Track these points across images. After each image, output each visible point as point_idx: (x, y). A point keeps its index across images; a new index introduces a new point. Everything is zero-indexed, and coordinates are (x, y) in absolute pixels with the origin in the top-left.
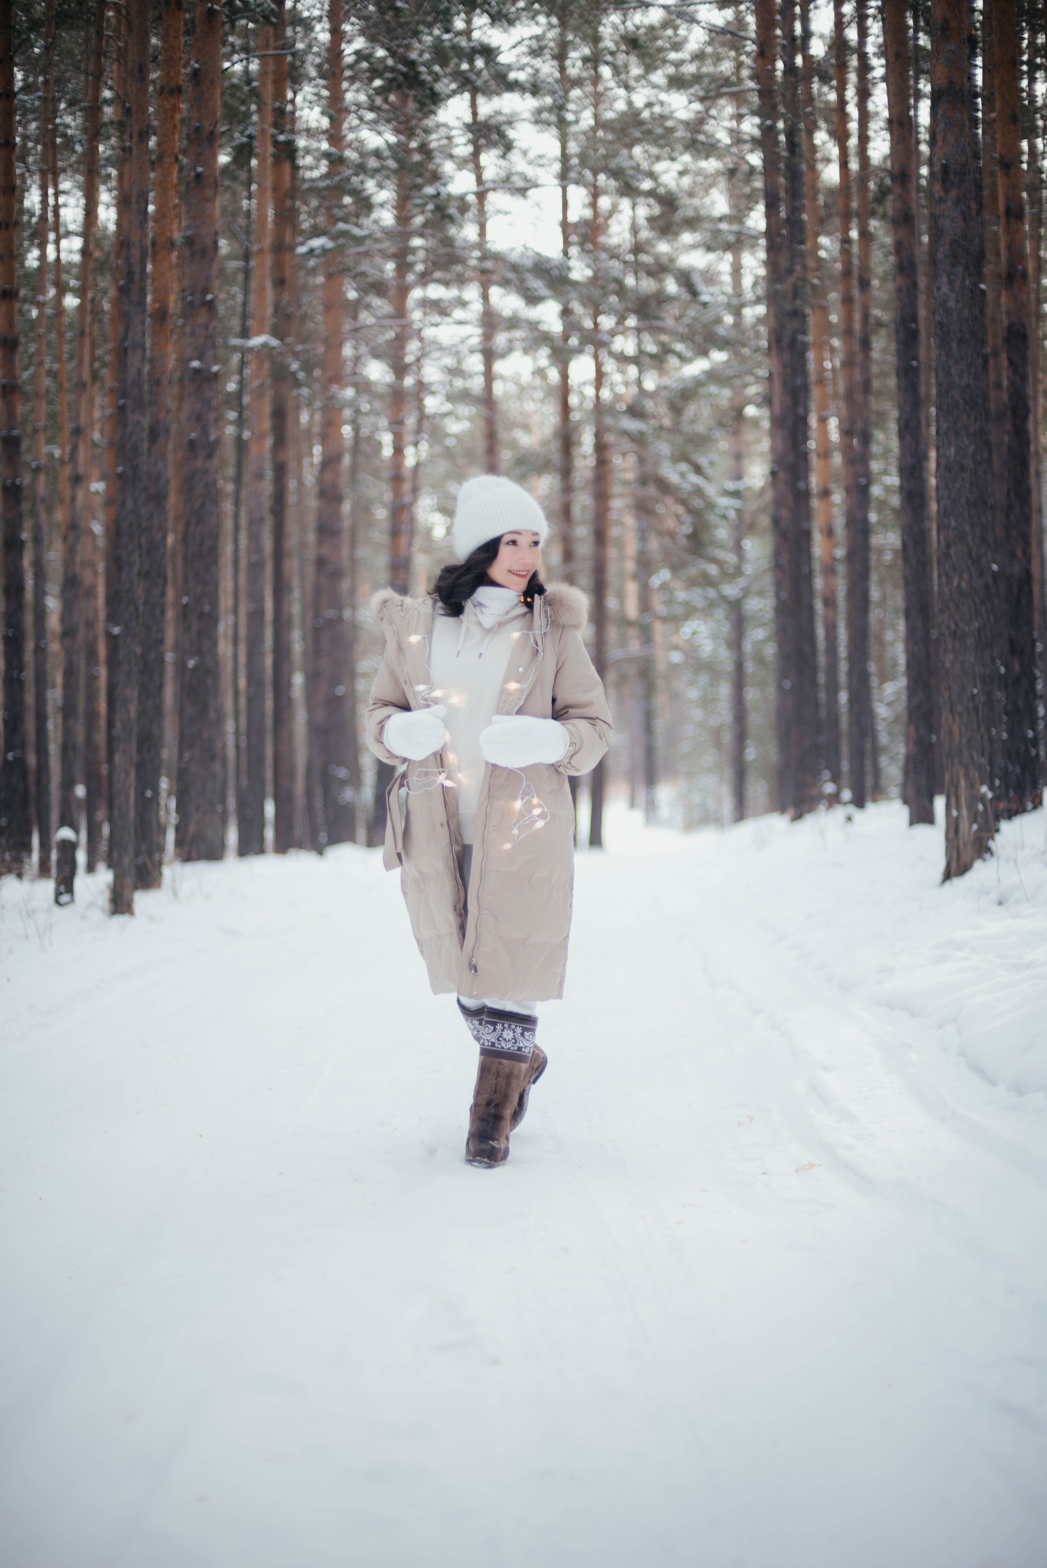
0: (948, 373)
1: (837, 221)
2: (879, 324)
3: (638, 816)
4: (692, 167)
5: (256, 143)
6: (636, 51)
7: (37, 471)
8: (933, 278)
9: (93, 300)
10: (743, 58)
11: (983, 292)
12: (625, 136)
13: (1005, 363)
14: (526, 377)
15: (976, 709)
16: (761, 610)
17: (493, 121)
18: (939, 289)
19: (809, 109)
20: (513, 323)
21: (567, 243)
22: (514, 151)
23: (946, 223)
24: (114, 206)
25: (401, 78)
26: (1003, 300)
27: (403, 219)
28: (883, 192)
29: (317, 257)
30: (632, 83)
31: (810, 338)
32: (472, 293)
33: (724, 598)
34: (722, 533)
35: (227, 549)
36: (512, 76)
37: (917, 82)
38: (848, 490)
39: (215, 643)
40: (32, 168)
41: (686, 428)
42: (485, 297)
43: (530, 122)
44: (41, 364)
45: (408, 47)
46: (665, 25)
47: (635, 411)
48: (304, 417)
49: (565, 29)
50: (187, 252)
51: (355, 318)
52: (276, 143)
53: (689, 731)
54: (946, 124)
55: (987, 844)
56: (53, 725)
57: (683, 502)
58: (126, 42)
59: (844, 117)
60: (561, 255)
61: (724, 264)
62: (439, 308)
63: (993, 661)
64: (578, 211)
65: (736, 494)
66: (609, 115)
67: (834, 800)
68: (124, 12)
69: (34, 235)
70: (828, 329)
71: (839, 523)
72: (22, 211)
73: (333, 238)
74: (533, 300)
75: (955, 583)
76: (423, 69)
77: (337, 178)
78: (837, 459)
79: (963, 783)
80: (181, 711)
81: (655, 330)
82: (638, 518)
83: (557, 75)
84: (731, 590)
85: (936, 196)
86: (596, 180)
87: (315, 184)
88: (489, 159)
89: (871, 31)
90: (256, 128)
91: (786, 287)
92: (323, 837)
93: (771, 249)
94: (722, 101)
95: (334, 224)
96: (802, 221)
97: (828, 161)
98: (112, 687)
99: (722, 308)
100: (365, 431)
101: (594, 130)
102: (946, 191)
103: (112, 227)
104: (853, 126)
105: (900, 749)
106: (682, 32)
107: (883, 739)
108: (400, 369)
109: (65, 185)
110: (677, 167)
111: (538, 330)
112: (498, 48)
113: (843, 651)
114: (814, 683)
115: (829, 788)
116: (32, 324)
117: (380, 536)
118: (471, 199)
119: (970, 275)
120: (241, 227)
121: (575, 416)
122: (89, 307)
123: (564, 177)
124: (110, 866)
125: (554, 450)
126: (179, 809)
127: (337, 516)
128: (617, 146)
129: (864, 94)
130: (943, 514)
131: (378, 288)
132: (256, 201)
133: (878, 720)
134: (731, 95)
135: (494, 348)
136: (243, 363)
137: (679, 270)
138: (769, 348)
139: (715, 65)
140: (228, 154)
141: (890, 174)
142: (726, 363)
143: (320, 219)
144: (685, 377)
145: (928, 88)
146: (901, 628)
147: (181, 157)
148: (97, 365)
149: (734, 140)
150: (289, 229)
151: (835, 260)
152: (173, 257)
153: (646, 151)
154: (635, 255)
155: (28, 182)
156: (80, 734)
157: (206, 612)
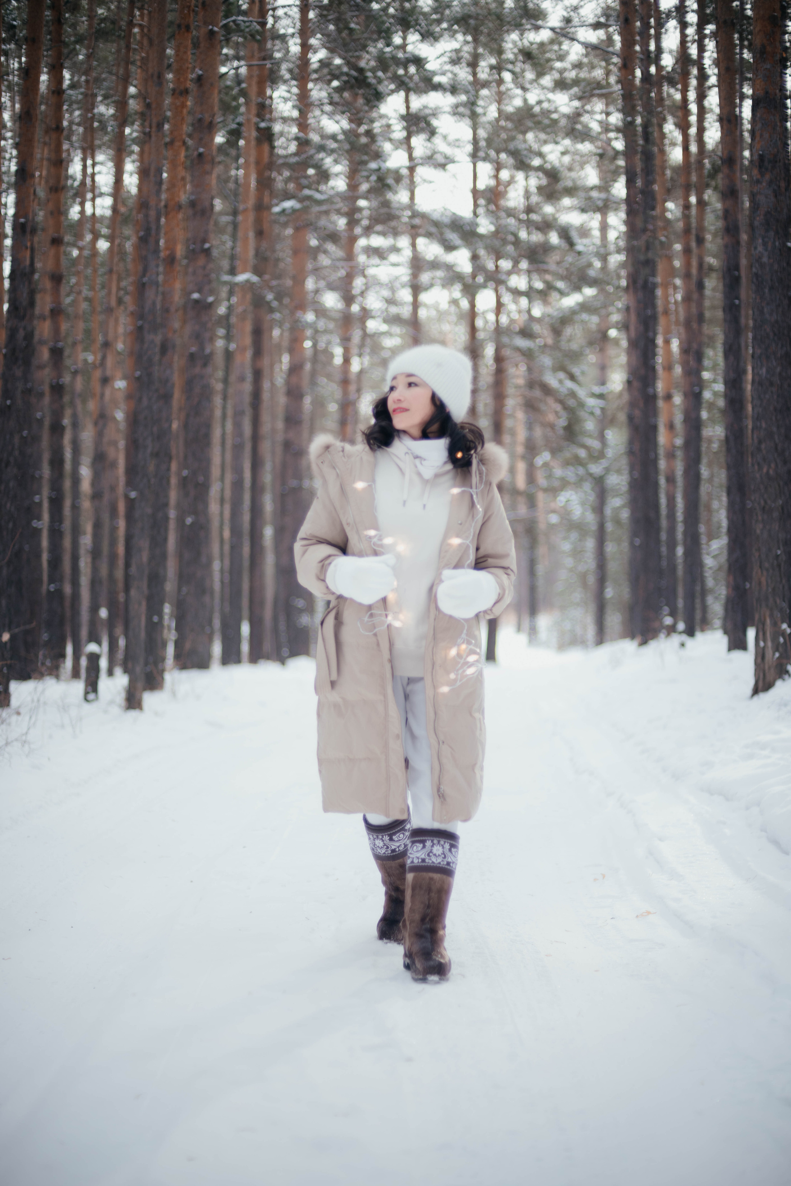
0: (762, 312)
1: (680, 192)
2: (711, 269)
3: (523, 638)
4: (572, 149)
5: (243, 129)
6: (529, 61)
7: (75, 373)
8: (752, 239)
9: (119, 245)
10: (611, 67)
11: (789, 249)
12: (521, 125)
14: (444, 305)
15: (779, 566)
16: (618, 484)
17: (422, 114)
18: (756, 248)
19: (659, 109)
20: (435, 265)
21: (476, 205)
22: (437, 136)
23: (761, 199)
24: (137, 173)
25: (353, 81)
27: (353, 186)
28: (715, 171)
29: (287, 215)
30: (528, 86)
31: (659, 279)
32: (404, 242)
33: (591, 475)
34: (590, 425)
35: (217, 433)
36: (437, 79)
37: (741, 87)
38: (686, 395)
39: (206, 505)
40: (76, 145)
41: (564, 345)
42: (414, 245)
43: (449, 113)
44: (79, 293)
45: (359, 58)
46: (552, 42)
47: (526, 333)
48: (276, 333)
49: (477, 44)
50: (190, 212)
51: (315, 259)
52: (258, 129)
53: (563, 575)
54: (763, 124)
55: (786, 668)
56: (85, 564)
57: (561, 402)
58: (147, 53)
59: (687, 113)
60: (472, 215)
61: (594, 221)
62: (379, 253)
64: (485, 181)
65: (601, 396)
66: (510, 109)
67: (671, 630)
68: (146, 30)
69: (76, 195)
70: (672, 272)
71: (679, 419)
72: (67, 177)
73: (301, 200)
74: (449, 248)
75: (765, 470)
76: (369, 74)
77: (304, 156)
78: (678, 370)
79: (768, 621)
80: (180, 555)
81: (542, 272)
82: (526, 412)
83: (471, 78)
84: (596, 469)
85: (755, 178)
86: (498, 158)
87: (287, 160)
88: (418, 142)
89: (708, 48)
90: (245, 117)
91: (640, 243)
92: (285, 651)
93: (630, 213)
94: (595, 99)
95: (301, 190)
96: (653, 191)
97: (673, 144)
98: (129, 539)
99: (592, 255)
100: (322, 345)
101: (497, 120)
102: (762, 174)
103: (134, 190)
104: (693, 119)
105: (723, 591)
106: (565, 47)
107: (710, 583)
108: (349, 299)
109: (100, 157)
110: (560, 148)
111: (454, 271)
112: (426, 58)
113: (680, 515)
114: (658, 541)
115: (668, 621)
116: (74, 262)
117: (331, 424)
118: (405, 172)
119: (779, 238)
120: (231, 190)
121: (481, 335)
122: (116, 249)
123: (474, 156)
124: (126, 671)
126: (177, 629)
127: (299, 409)
128: (514, 133)
129: (701, 97)
130: (757, 418)
131: (333, 237)
132: (243, 171)
133: (706, 569)
134: (600, 96)
135: (419, 284)
136: (231, 293)
137: (560, 226)
138: (628, 286)
139: (590, 72)
140: (223, 136)
141: (721, 158)
142: (594, 297)
143: (291, 186)
144: (563, 307)
145: (750, 92)
146: (724, 499)
147: (187, 139)
148: (122, 293)
149: (604, 129)
150: (267, 193)
151: (678, 220)
152: (180, 216)
153: (536, 137)
154: (528, 214)
155: (72, 155)
156: (104, 571)
157: (200, 482)
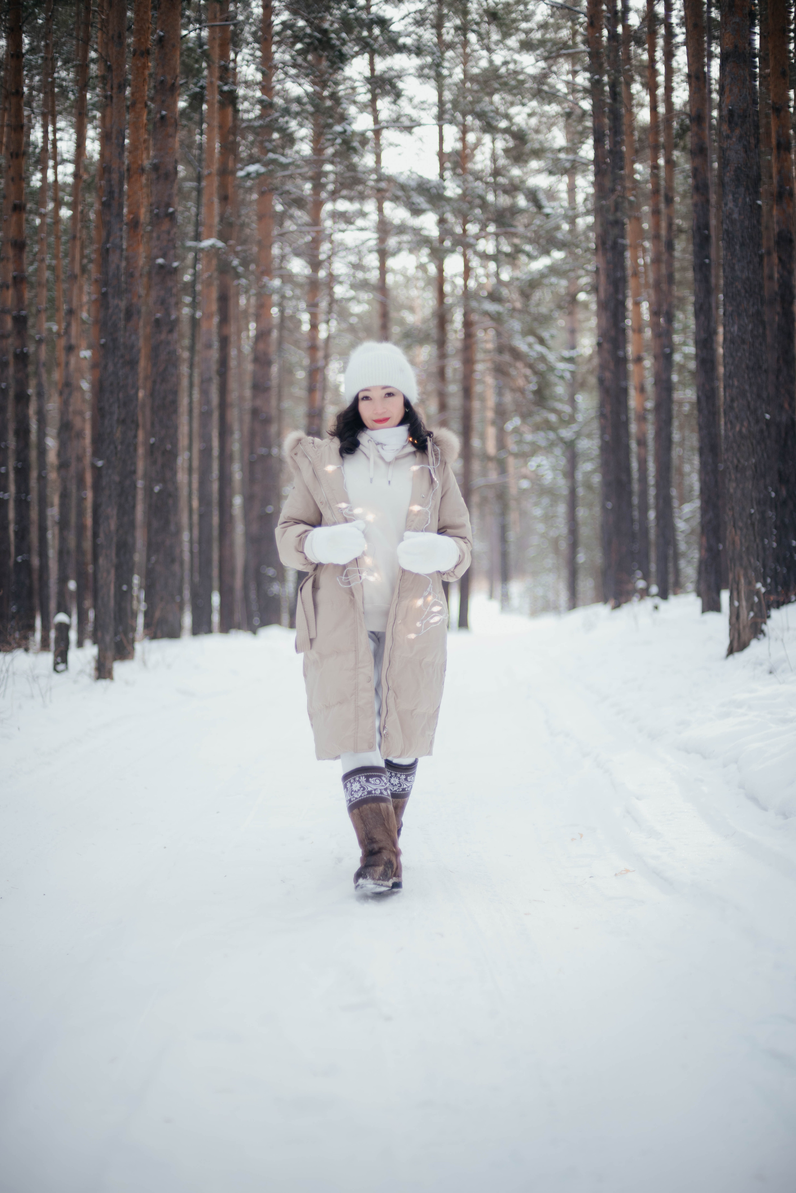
0: (733, 269)
1: (648, 152)
2: (680, 230)
3: (495, 605)
4: (538, 110)
5: (206, 92)
6: (495, 22)
7: (40, 342)
8: (722, 196)
9: (82, 212)
10: (578, 27)
11: (760, 206)
12: (487, 87)
13: (776, 261)
14: (411, 271)
15: (753, 524)
16: (589, 448)
17: (387, 76)
18: (726, 204)
19: (627, 67)
20: (402, 229)
21: (442, 168)
22: (403, 98)
23: (731, 154)
24: (98, 140)
25: (316, 43)
26: (775, 212)
27: (318, 150)
28: (684, 130)
29: (252, 179)
30: (493, 47)
31: (627, 241)
32: (370, 206)
33: (561, 439)
34: (560, 390)
35: (184, 402)
36: (402, 41)
37: (710, 46)
38: (656, 357)
39: (174, 473)
40: (36, 111)
41: (533, 309)
42: (380, 210)
43: (415, 76)
44: (43, 260)
45: (322, 19)
46: (518, 2)
47: (494, 297)
48: (243, 301)
49: (442, 5)
50: (154, 176)
51: (281, 225)
52: (222, 92)
53: (535, 540)
54: (732, 79)
55: (761, 627)
56: (52, 535)
57: (531, 366)
58: (107, 15)
59: (654, 73)
60: (438, 178)
61: (562, 184)
62: (345, 218)
63: (766, 488)
64: (451, 144)
65: (571, 360)
66: (476, 71)
67: (645, 593)
69: (37, 162)
70: (641, 234)
71: (649, 382)
72: (29, 144)
73: (265, 165)
74: (416, 212)
75: (738, 429)
76: (333, 36)
77: (268, 119)
78: (648, 333)
79: (742, 581)
80: (149, 525)
81: (510, 235)
82: (496, 378)
83: (435, 40)
84: (566, 433)
85: (724, 134)
86: (465, 120)
87: (251, 124)
88: (384, 105)
89: (675, 7)
90: (207, 81)
91: (609, 203)
92: (256, 620)
93: (598, 173)
94: (561, 60)
95: (266, 154)
96: (621, 152)
97: (641, 105)
98: (96, 507)
99: (560, 218)
100: (289, 312)
101: (463, 82)
102: (732, 130)
103: (96, 157)
104: (661, 79)
105: (695, 555)
106: (531, 7)
107: (682, 547)
108: (315, 264)
109: (61, 124)
110: (527, 110)
111: (421, 235)
112: (391, 20)
113: (651, 480)
114: (630, 505)
115: (641, 584)
116: (37, 230)
117: (299, 391)
118: (370, 134)
119: (749, 194)
120: (195, 156)
121: (449, 300)
122: (79, 216)
123: (440, 118)
124: (95, 642)
125: (433, 325)
126: (147, 599)
127: (267, 376)
128: (481, 95)
129: (669, 55)
130: (729, 376)
131: (299, 202)
132: (206, 137)
133: (678, 533)
134: (568, 56)
135: (387, 248)
136: (196, 260)
137: (528, 189)
138: (596, 249)
139: (556, 32)
140: (185, 101)
141: (689, 116)
142: (563, 260)
143: (255, 150)
144: (532, 270)
145: (718, 50)
146: (696, 461)
147: (149, 103)
148: (85, 261)
149: (570, 90)
150: (231, 158)
151: (647, 182)
152: (144, 180)
153: (503, 99)
154: (495, 178)
155: (33, 121)
156: (72, 542)
157: (168, 449)
